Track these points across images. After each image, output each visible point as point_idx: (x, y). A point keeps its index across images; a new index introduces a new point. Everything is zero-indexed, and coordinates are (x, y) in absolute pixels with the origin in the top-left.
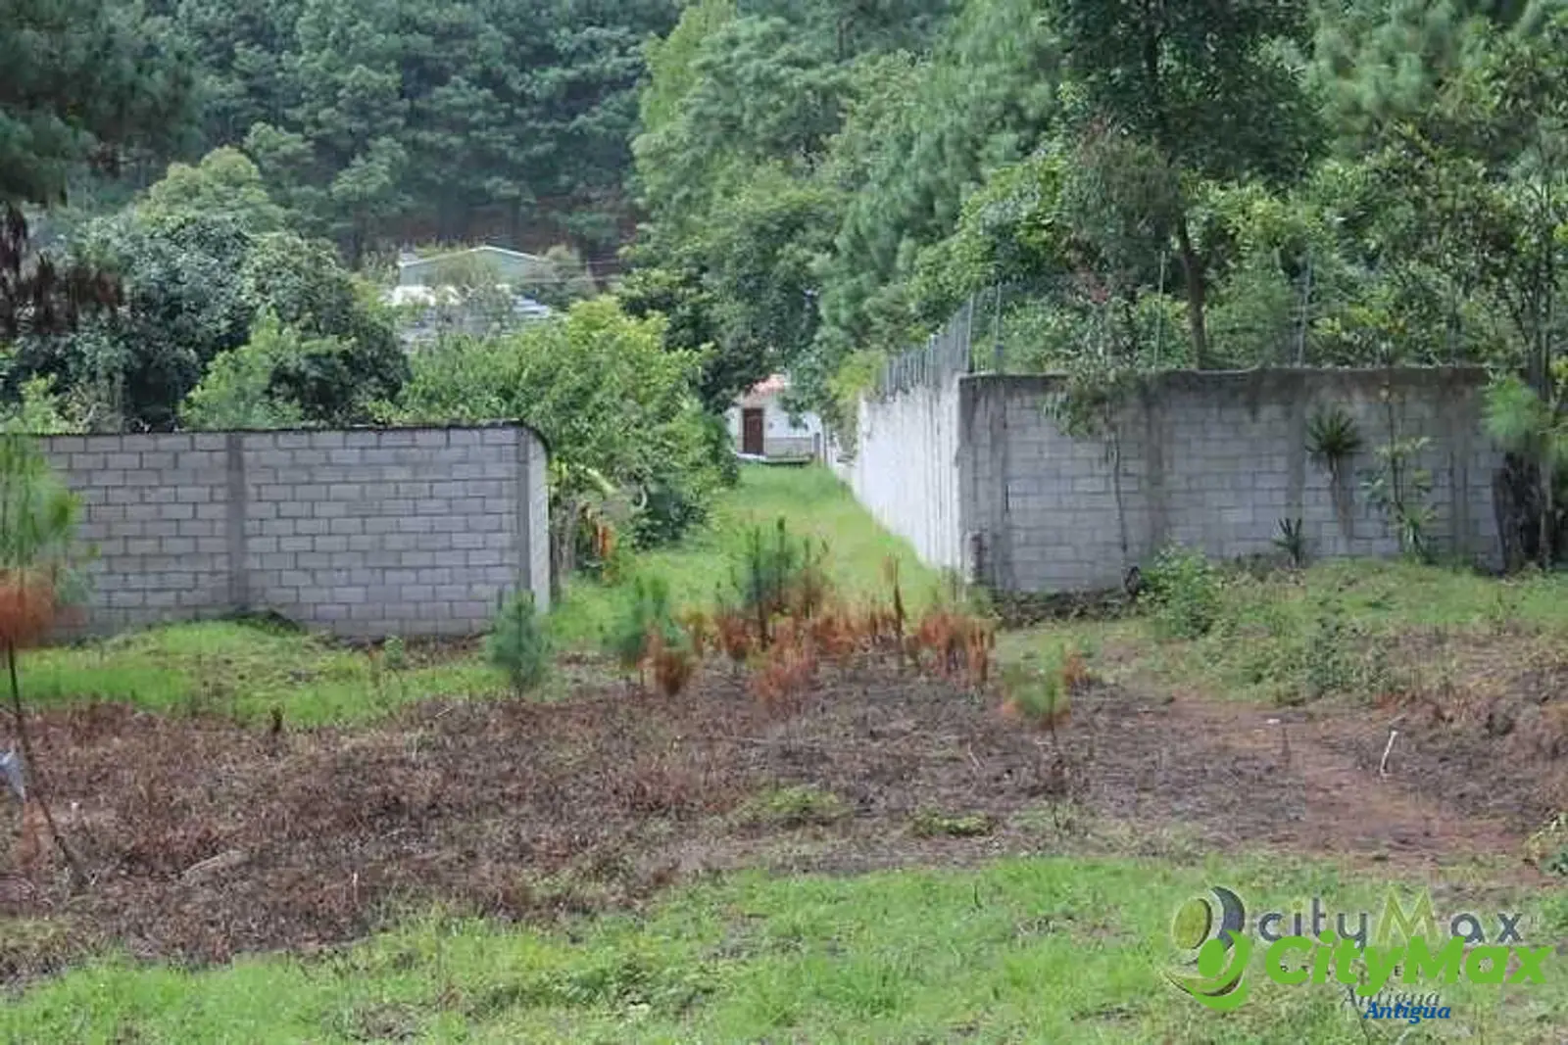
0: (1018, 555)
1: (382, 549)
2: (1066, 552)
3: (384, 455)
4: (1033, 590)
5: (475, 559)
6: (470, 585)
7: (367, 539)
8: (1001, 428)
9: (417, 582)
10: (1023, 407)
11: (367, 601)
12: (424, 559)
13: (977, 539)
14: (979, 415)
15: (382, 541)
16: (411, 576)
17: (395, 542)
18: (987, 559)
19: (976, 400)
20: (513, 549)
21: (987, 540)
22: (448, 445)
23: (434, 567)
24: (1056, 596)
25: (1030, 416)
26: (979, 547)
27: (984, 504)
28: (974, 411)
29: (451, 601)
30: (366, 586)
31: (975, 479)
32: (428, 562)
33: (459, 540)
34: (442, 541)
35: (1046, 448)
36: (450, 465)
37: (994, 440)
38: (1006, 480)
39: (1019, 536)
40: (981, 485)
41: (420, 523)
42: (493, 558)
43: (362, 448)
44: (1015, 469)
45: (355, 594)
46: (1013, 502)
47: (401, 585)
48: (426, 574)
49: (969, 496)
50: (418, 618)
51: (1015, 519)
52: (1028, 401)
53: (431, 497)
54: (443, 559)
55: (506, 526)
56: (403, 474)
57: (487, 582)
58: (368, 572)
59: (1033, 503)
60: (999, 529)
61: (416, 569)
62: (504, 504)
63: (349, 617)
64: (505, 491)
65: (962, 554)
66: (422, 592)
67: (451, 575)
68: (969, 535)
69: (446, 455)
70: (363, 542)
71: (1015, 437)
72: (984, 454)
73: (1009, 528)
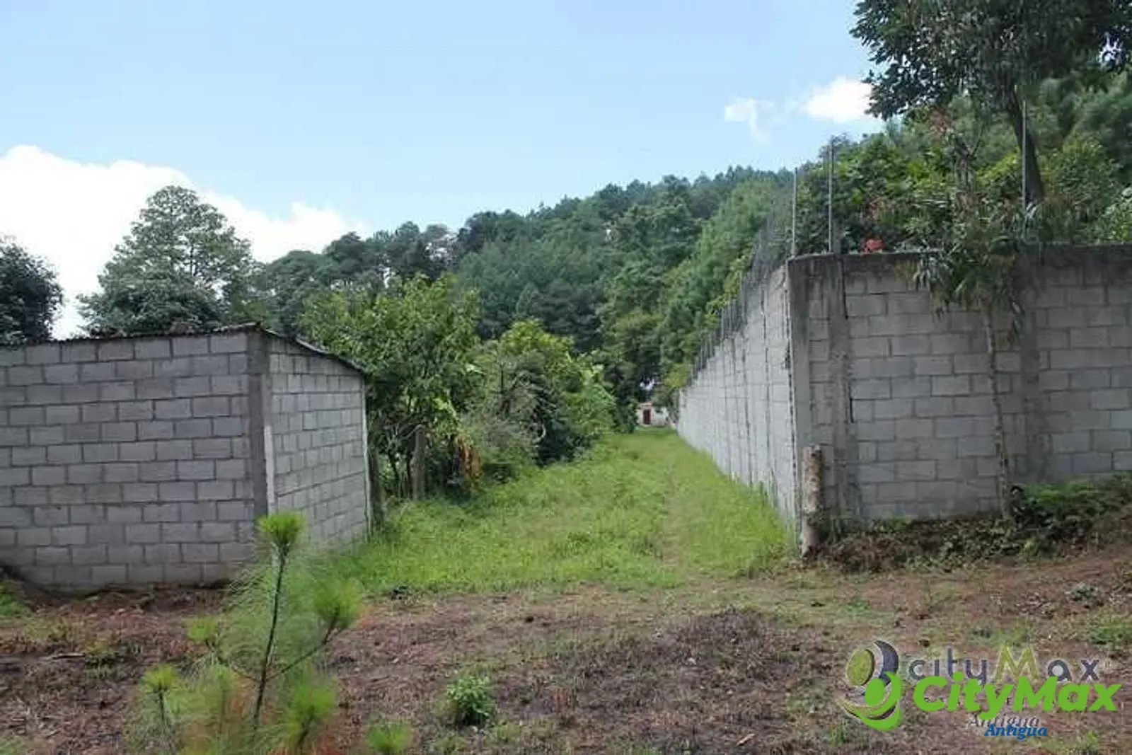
0: (868, 474)
1: (103, 482)
2: (924, 469)
3: (105, 371)
4: (887, 516)
5: (205, 493)
6: (200, 523)
7: (88, 469)
8: (841, 319)
9: (143, 521)
10: (865, 294)
11: (88, 544)
12: (149, 494)
13: (818, 456)
14: (814, 303)
15: (104, 471)
16: (134, 513)
17: (116, 473)
18: (831, 481)
19: (809, 287)
20: (247, 477)
21: (830, 457)
22: (172, 357)
23: (160, 503)
24: (916, 524)
25: (876, 304)
26: (821, 465)
27: (824, 415)
28: (807, 299)
29: (180, 543)
30: (88, 525)
31: (812, 383)
32: (154, 497)
33: (186, 470)
34: (166, 471)
35: (896, 343)
36: (173, 380)
37: (833, 334)
38: (850, 382)
39: (867, 452)
40: (819, 389)
41: (142, 450)
42: (225, 492)
43: (80, 363)
44: (861, 367)
45: (76, 535)
46: (860, 411)
47: (124, 525)
48: (152, 511)
49: (805, 406)
50: (145, 563)
51: (863, 430)
52: (872, 286)
53: (154, 418)
54: (168, 493)
55: (237, 453)
56: (124, 392)
57: (217, 521)
58: (88, 510)
59: (882, 409)
60: (842, 445)
61: (141, 505)
62: (235, 426)
63: (71, 564)
64: (236, 411)
65: (798, 475)
66: (147, 533)
67: (180, 513)
68: (807, 452)
69: (167, 367)
70: (81, 474)
71: (858, 329)
72: (822, 352)
73: (854, 440)
